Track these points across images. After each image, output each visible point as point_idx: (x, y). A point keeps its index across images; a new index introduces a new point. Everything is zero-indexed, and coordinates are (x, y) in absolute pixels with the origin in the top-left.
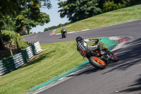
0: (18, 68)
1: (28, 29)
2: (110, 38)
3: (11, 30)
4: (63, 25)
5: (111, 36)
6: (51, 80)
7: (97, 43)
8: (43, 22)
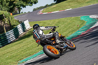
0: (10, 43)
1: (19, 9)
2: (91, 17)
3: (5, 10)
4: (49, 6)
5: (91, 14)
6: (38, 54)
7: (54, 30)
8: (32, 3)
